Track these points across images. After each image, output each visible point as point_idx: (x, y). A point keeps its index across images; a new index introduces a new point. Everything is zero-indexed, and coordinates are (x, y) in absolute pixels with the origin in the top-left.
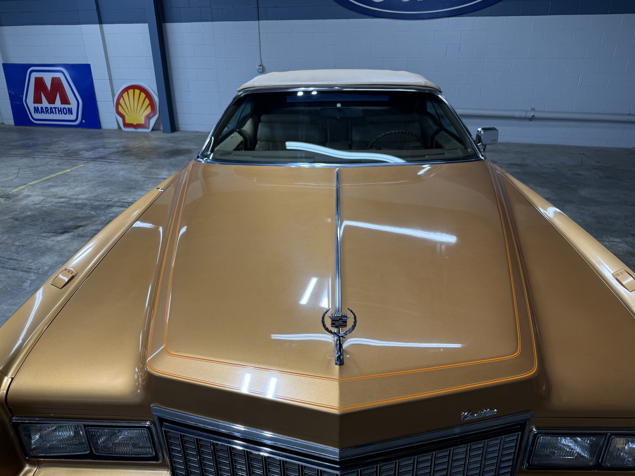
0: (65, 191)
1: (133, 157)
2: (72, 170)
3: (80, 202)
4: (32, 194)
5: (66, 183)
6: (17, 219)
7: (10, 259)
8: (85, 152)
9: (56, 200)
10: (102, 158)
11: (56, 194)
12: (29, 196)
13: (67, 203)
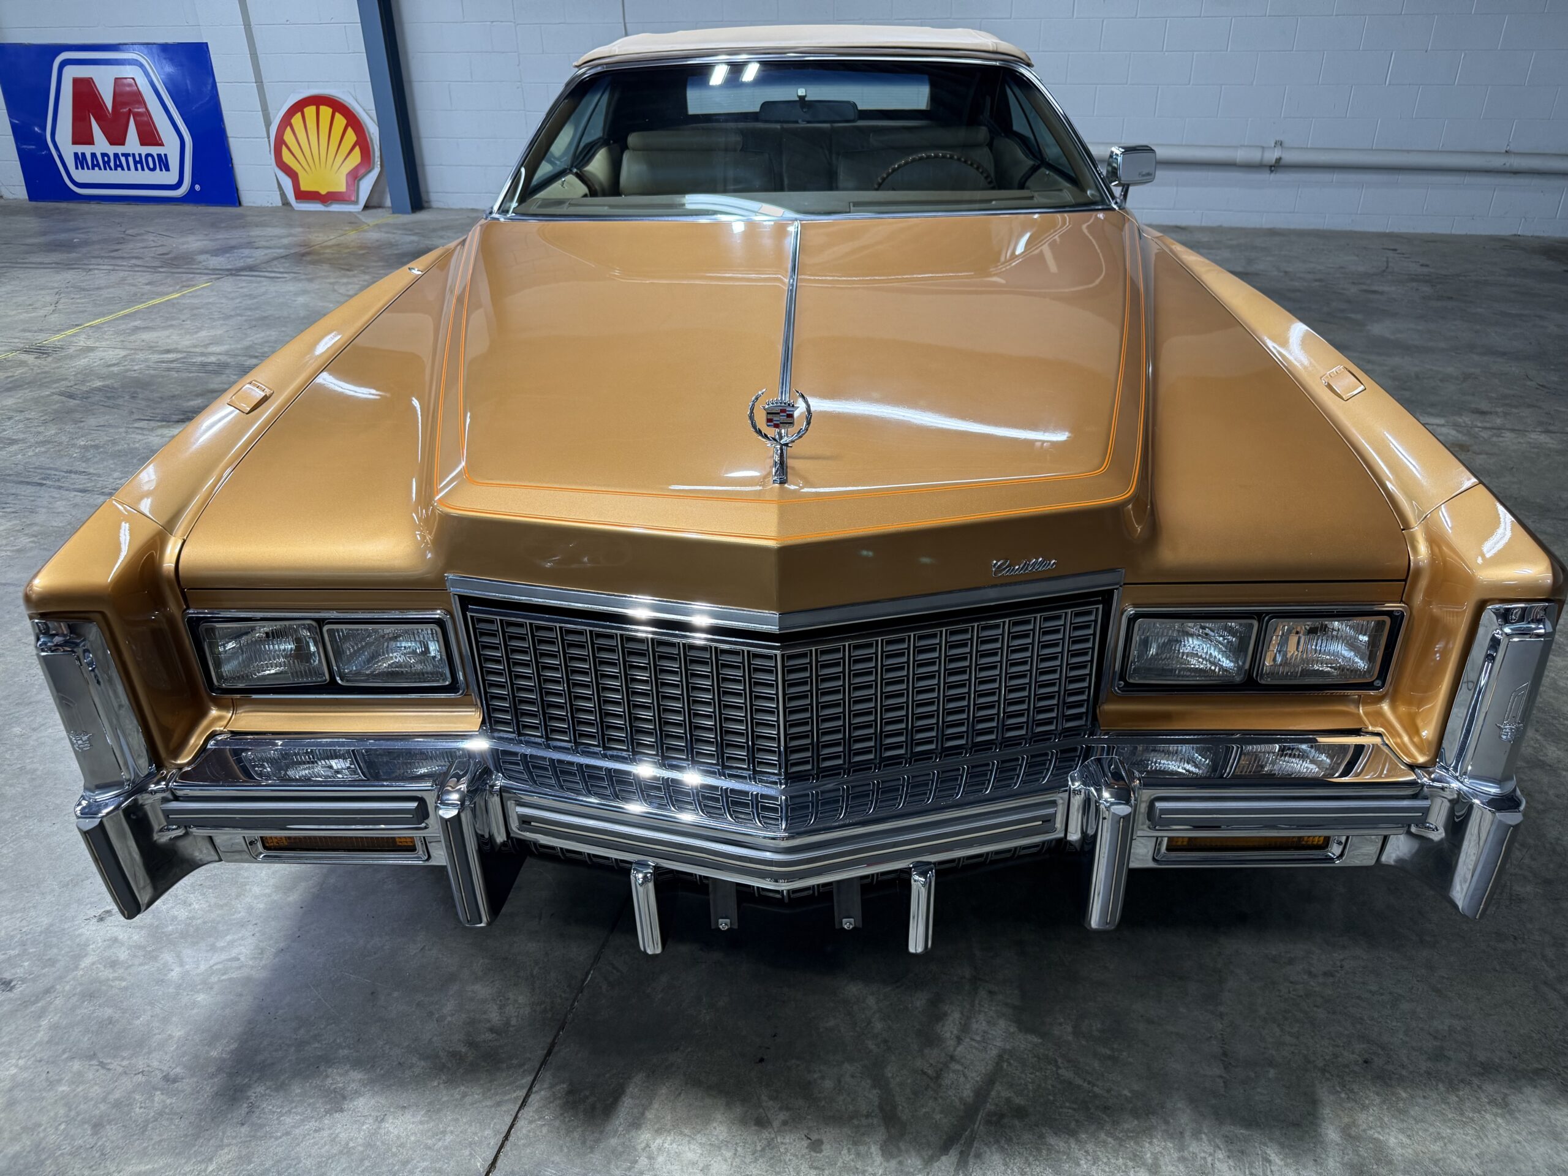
0: (175, 338)
1: (326, 267)
2: (183, 295)
3: (213, 359)
4: (97, 344)
5: (174, 322)
6: (71, 396)
7: (70, 472)
8: (208, 256)
9: (156, 357)
10: (251, 268)
11: (153, 344)
12: (91, 349)
13: (184, 362)
